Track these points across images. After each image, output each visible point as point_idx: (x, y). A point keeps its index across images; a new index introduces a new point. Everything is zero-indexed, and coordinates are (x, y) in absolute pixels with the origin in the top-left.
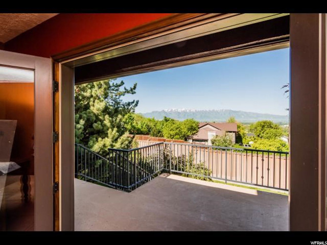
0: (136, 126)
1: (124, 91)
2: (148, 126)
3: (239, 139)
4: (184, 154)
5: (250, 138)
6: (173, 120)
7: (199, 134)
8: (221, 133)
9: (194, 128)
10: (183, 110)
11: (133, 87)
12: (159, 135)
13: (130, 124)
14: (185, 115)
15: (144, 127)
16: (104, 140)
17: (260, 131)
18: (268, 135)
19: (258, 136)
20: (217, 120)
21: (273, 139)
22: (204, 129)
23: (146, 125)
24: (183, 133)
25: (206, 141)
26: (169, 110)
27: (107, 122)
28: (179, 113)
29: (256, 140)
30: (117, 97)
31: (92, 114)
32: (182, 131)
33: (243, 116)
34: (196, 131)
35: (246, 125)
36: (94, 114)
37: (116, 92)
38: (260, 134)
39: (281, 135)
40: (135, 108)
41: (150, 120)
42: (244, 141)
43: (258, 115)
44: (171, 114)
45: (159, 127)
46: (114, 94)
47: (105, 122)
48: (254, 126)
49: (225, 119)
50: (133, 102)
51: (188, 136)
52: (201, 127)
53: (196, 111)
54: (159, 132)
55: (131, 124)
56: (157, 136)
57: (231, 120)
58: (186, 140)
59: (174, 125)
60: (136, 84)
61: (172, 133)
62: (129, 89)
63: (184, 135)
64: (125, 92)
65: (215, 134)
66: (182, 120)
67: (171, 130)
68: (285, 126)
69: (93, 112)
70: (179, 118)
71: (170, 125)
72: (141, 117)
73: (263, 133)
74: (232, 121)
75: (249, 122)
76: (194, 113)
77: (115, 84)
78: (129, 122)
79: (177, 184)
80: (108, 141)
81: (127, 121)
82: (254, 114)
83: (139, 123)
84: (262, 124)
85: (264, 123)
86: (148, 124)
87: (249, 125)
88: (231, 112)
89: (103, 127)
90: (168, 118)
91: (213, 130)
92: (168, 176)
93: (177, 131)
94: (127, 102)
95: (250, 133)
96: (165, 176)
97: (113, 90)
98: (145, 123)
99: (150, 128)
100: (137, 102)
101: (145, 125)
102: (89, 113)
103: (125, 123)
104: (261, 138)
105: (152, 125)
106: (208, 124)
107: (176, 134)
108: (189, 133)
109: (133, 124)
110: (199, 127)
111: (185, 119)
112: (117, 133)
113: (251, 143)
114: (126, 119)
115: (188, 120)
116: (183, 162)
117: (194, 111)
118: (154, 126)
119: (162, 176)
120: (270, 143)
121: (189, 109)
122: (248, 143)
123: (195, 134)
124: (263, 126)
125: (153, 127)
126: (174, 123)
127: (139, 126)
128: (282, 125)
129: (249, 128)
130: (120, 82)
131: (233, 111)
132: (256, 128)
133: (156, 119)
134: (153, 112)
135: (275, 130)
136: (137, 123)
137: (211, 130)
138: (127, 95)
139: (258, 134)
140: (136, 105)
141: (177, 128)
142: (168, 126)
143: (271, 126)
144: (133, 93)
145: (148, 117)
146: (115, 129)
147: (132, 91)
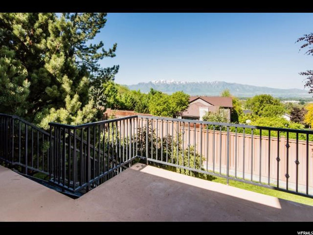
0: (120, 100)
1: (102, 53)
2: (133, 100)
3: (234, 117)
4: (171, 134)
5: (247, 115)
6: (160, 93)
7: (189, 109)
8: (215, 109)
9: (184, 103)
10: (172, 81)
11: (112, 49)
12: (145, 111)
13: (112, 97)
14: (174, 88)
15: (128, 100)
16: (58, 111)
17: (259, 108)
18: (267, 112)
19: (257, 113)
20: (208, 94)
21: (274, 118)
22: (195, 103)
23: (131, 98)
24: (171, 109)
25: (198, 118)
26: (157, 82)
27: (66, 86)
28: (167, 85)
29: (254, 119)
30: (94, 61)
31: (46, 74)
32: (171, 106)
33: (238, 90)
34: (185, 106)
35: (241, 101)
36: (50, 74)
37: (93, 55)
38: (258, 111)
39: (282, 113)
40: (115, 75)
41: (135, 93)
42: (240, 119)
43: (255, 89)
44: (159, 86)
45: (144, 101)
46: (90, 57)
47: (63, 86)
48: (251, 102)
49: (218, 93)
50: (113, 68)
51: (177, 112)
52: (191, 102)
53: (186, 83)
54: (145, 107)
55: (114, 97)
56: (142, 112)
57: (225, 93)
58: (174, 117)
59: (161, 99)
60: (116, 44)
61: (159, 108)
62: (108, 51)
63: (173, 111)
64: (104, 54)
65: (207, 110)
66: (171, 93)
67: (157, 105)
68: (286, 102)
69: (47, 72)
70: (167, 91)
71: (156, 98)
72: (125, 89)
73: (262, 110)
74: (226, 95)
75: (244, 97)
76: (184, 86)
77: (93, 46)
78: (112, 95)
79: (154, 184)
80: (63, 114)
81: (110, 93)
82: (250, 87)
83: (123, 96)
84: (261, 99)
85: (263, 97)
86: (133, 97)
87: (245, 101)
88: (225, 84)
89: (60, 92)
90: (154, 90)
91: (205, 106)
92: (143, 167)
93: (165, 106)
94: (106, 68)
95: (247, 109)
96: (138, 169)
97: (90, 52)
98: (129, 96)
99: (135, 102)
100: (118, 67)
101: (129, 98)
102: (43, 72)
103: (107, 95)
104: (260, 115)
105: (137, 98)
106: (199, 98)
107: (164, 110)
108: (178, 109)
109: (117, 98)
110: (190, 101)
111: (175, 93)
112: (79, 103)
113: (248, 121)
114: (109, 91)
115: (177, 93)
116: (169, 145)
117: (184, 83)
118: (140, 99)
119: (134, 167)
120: (271, 122)
121: (179, 81)
122: (245, 122)
123: (184, 110)
124: (262, 102)
125: (138, 101)
126: (161, 97)
127: (123, 100)
128: (282, 100)
129: (246, 104)
130: (99, 43)
131: (227, 83)
132: (254, 104)
133: (142, 93)
134: (139, 84)
135: (276, 106)
136: (120, 96)
137: (203, 106)
138: (105, 58)
139: (256, 111)
140: (116, 71)
141: (164, 103)
142: (154, 100)
143: (270, 102)
144: (112, 56)
145: (133, 90)
146: (76, 96)
147: (111, 53)
